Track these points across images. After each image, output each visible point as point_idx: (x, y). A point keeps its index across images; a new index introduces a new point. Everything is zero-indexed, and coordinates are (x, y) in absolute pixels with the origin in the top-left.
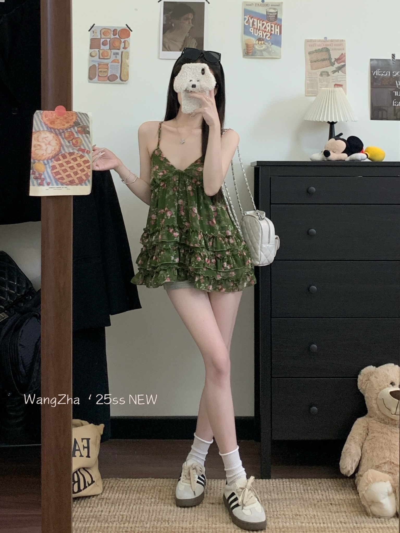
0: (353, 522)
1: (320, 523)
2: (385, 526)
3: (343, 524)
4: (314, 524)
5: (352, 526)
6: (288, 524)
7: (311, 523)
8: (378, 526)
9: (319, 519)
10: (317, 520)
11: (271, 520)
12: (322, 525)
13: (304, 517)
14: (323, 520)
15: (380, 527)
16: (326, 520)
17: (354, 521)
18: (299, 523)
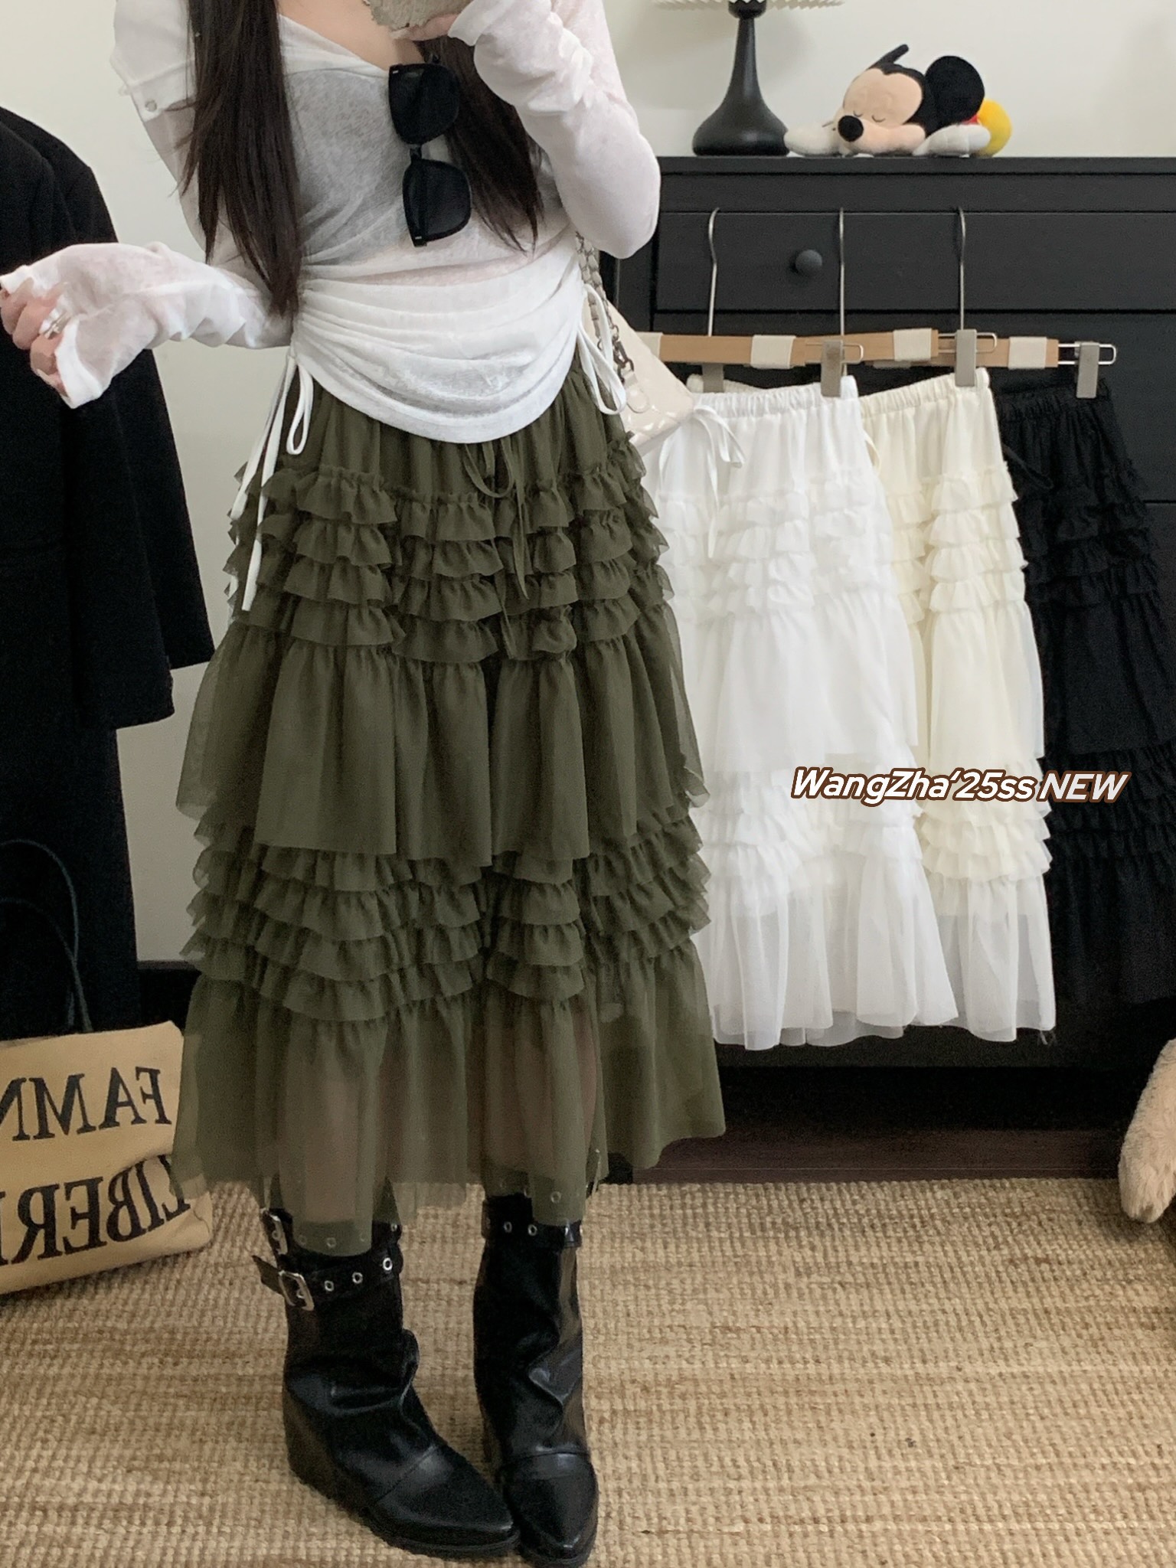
0: (912, 1357)
1: (806, 1362)
2: (1016, 1369)
3: (881, 1364)
4: (787, 1365)
5: (910, 1373)
6: (698, 1365)
7: (775, 1361)
8: (994, 1371)
9: (801, 1342)
10: (795, 1348)
11: (641, 1350)
12: (812, 1368)
13: (753, 1339)
14: (814, 1349)
15: (1001, 1375)
16: (826, 1348)
17: (916, 1353)
18: (735, 1364)
